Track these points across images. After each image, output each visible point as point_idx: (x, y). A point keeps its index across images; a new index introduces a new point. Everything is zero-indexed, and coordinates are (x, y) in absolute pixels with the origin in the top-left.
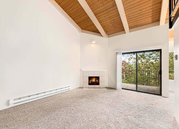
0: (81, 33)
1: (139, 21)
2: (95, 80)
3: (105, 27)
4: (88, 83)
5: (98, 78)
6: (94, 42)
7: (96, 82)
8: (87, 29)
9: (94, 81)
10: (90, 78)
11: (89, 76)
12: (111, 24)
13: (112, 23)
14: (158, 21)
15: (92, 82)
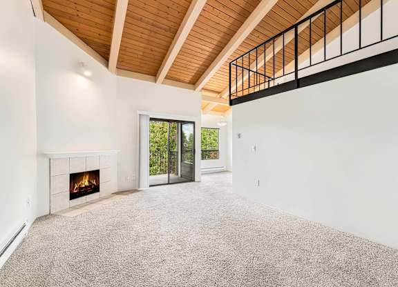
0: (39, 20)
1: (179, 74)
2: (89, 182)
3: (124, 50)
4: (68, 193)
5: (95, 174)
6: (88, 73)
7: (90, 186)
8: (61, 19)
9: (87, 184)
10: (75, 178)
11: (72, 172)
12: (141, 53)
13: (143, 53)
14: (194, 84)
15: (81, 188)
